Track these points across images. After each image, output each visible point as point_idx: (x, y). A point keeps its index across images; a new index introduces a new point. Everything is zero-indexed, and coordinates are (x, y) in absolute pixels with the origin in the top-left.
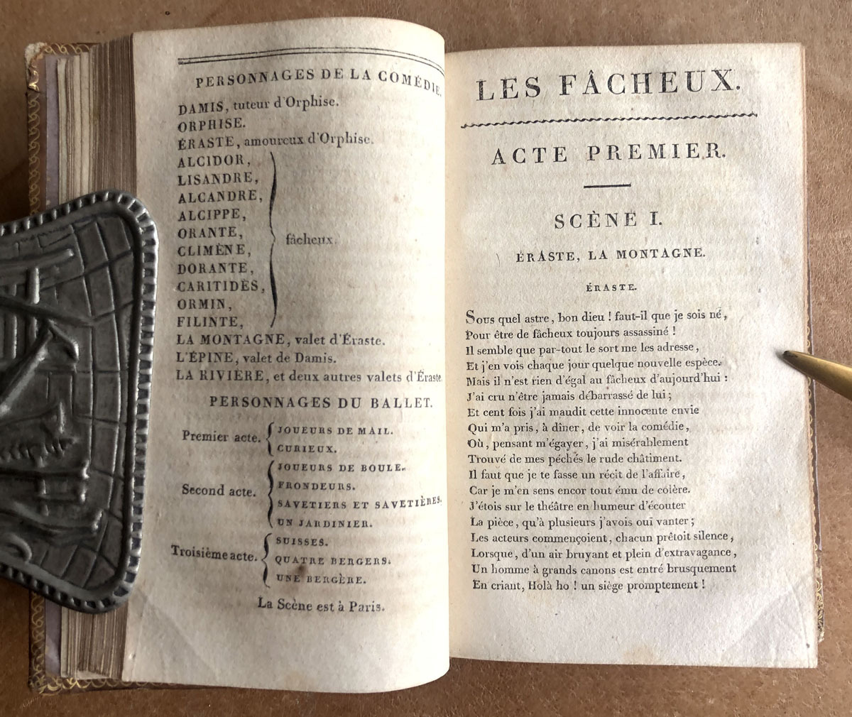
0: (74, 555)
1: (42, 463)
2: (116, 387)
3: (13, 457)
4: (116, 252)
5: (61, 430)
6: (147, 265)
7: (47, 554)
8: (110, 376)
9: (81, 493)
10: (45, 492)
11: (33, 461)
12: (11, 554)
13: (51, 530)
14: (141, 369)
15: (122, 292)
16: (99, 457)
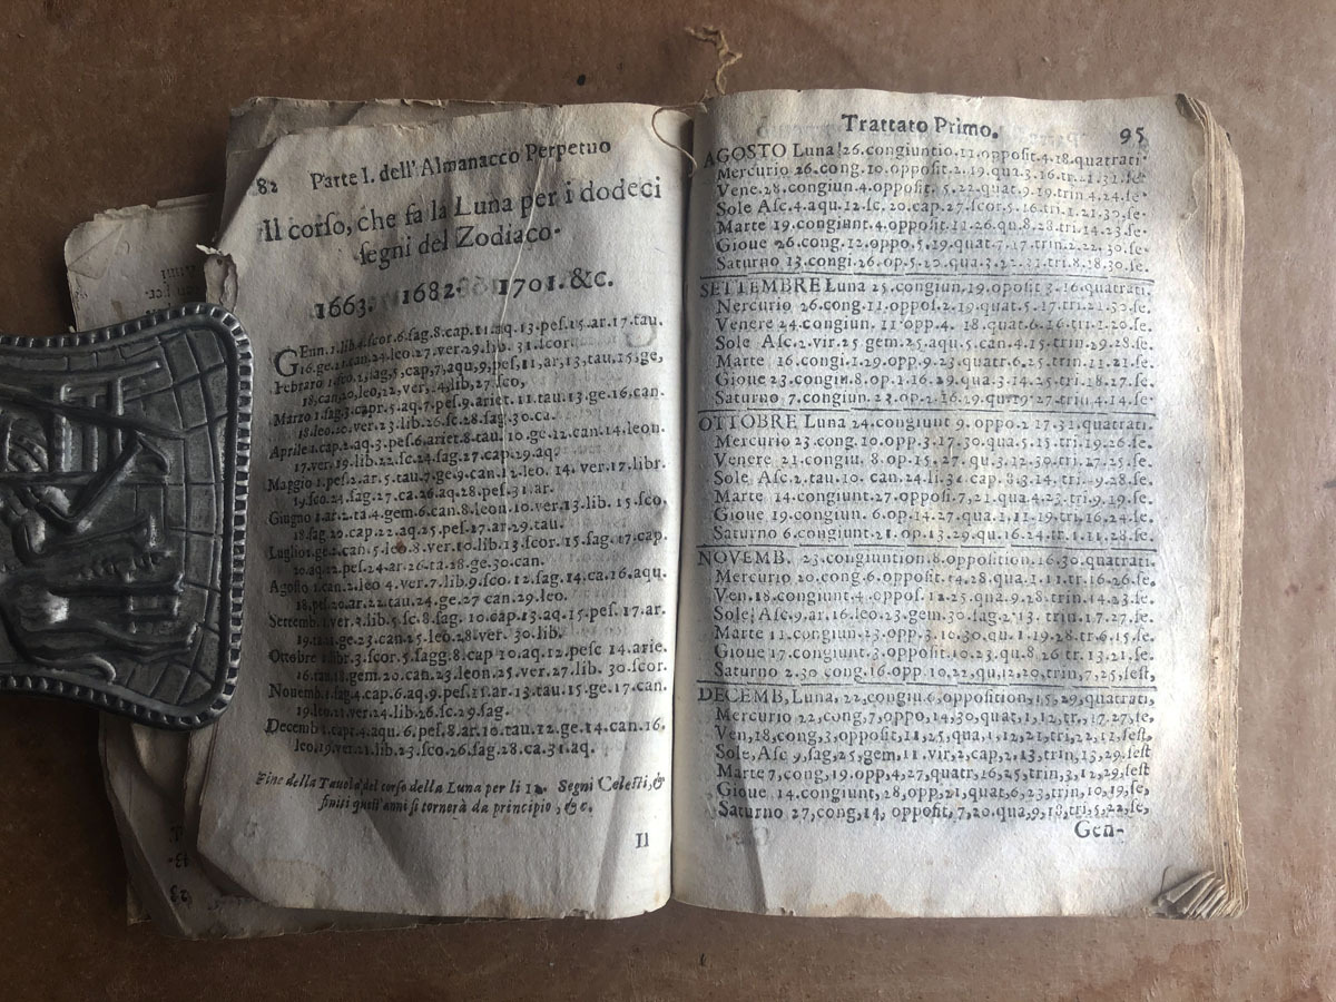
0: (165, 672)
1: (129, 579)
2: (211, 500)
3: (95, 573)
4: (208, 365)
5: (152, 544)
6: (242, 378)
7: (134, 672)
8: (205, 488)
11: (120, 577)
12: (91, 676)
13: (139, 646)
14: (238, 480)
15: (216, 405)
16: (193, 569)
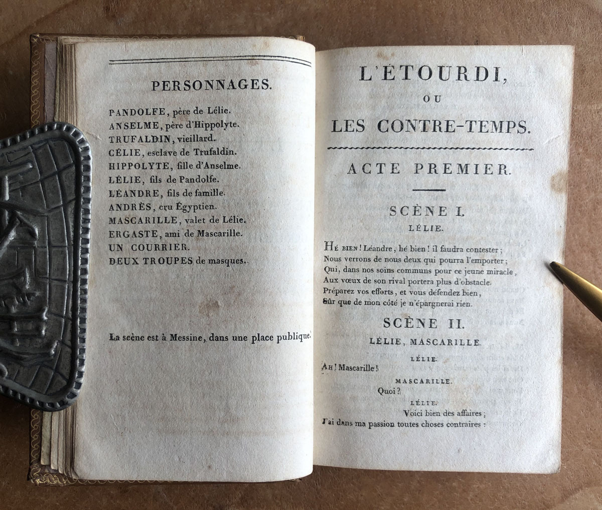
0: (37, 373)
1: (14, 310)
2: (65, 257)
4: (63, 165)
5: (27, 287)
6: (85, 174)
7: (19, 372)
8: (60, 249)
9: (42, 330)
10: (16, 330)
11: (8, 309)
13: (21, 355)
14: (82, 244)
15: (67, 192)
16: (54, 305)
